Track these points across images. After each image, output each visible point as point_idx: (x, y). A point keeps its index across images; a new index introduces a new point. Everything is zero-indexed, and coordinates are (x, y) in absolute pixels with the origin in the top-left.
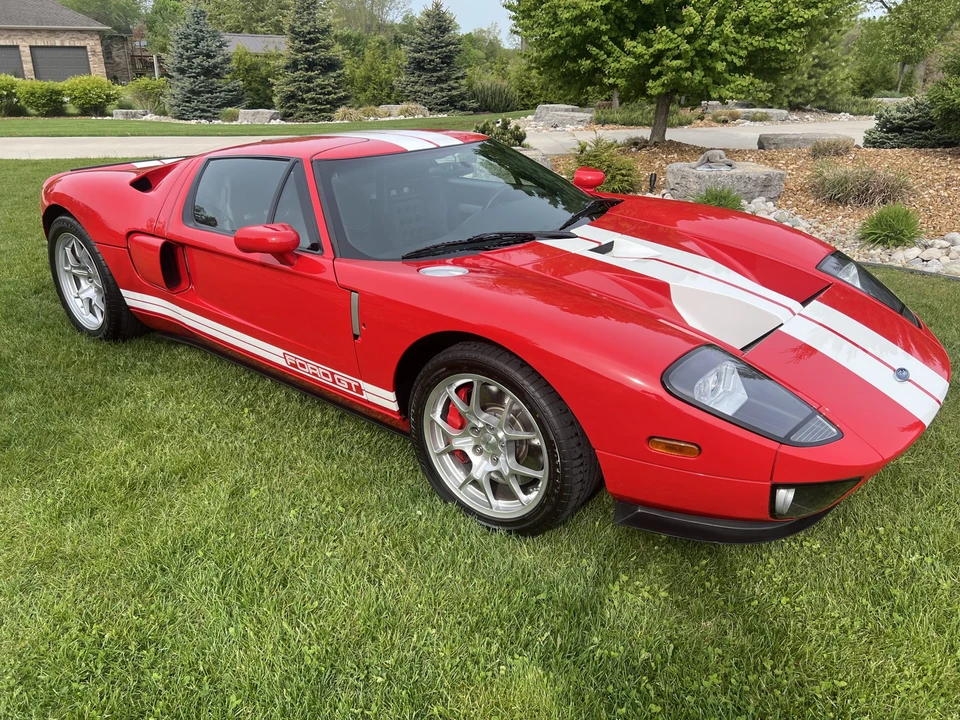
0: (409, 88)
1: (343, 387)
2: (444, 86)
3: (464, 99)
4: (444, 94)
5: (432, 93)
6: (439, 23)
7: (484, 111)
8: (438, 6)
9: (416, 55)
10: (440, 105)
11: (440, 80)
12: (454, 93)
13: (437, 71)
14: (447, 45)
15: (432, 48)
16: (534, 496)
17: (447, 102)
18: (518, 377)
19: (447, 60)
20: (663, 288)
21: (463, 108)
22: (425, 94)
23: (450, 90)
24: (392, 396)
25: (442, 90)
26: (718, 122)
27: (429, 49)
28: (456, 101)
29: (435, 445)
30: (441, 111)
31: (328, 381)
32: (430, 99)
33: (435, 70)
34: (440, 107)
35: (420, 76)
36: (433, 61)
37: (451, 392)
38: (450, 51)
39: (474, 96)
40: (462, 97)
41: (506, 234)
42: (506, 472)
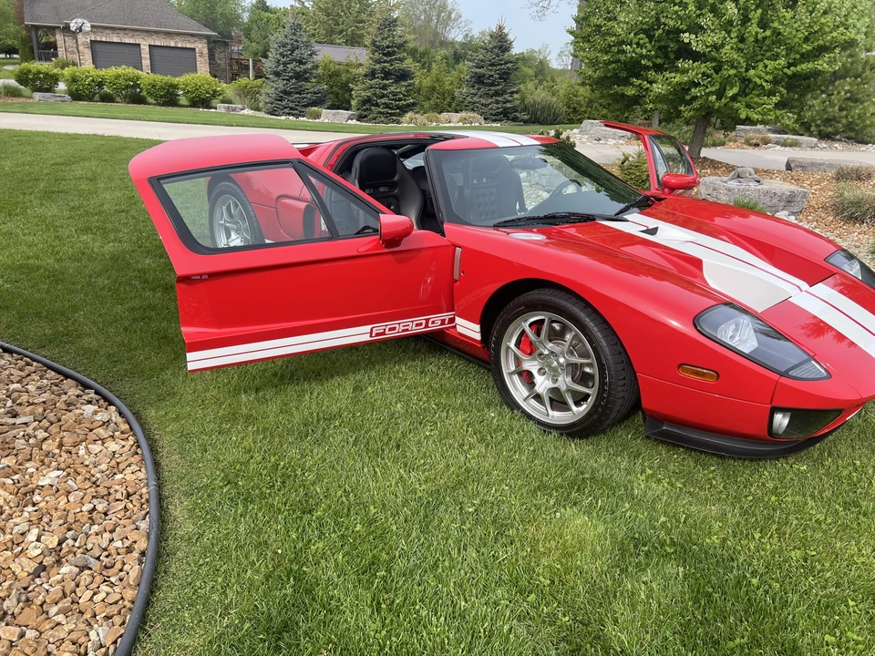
0: (468, 99)
2: (499, 99)
3: (516, 111)
4: (499, 106)
5: (488, 105)
6: (500, 42)
7: (534, 123)
8: (501, 28)
9: (478, 70)
10: (495, 115)
11: (497, 94)
12: (508, 105)
13: (494, 85)
14: (506, 63)
15: (492, 65)
16: (584, 408)
17: (501, 113)
18: (582, 316)
19: (505, 76)
20: (697, 263)
21: (515, 119)
22: (482, 105)
23: (504, 103)
24: (477, 327)
25: (497, 102)
26: (750, 145)
27: (491, 65)
28: (509, 113)
29: (508, 366)
30: (495, 121)
32: (486, 110)
33: (493, 84)
34: (494, 118)
35: (479, 89)
36: (492, 76)
37: (526, 326)
38: (508, 68)
39: (525, 109)
40: (515, 109)
41: (573, 214)
42: (563, 388)
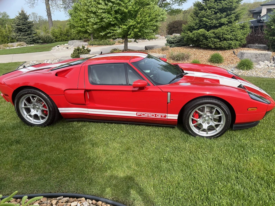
0: (17, 37)
1: (159, 117)
2: (30, 36)
3: (37, 40)
4: (31, 39)
5: (26, 39)
6: (23, 17)
7: (44, 43)
8: (22, 11)
9: (18, 27)
10: (30, 42)
11: (28, 34)
12: (34, 38)
14: (29, 24)
15: (24, 24)
17: (32, 41)
19: (29, 28)
21: (38, 43)
22: (24, 39)
23: (32, 37)
25: (30, 37)
27: (23, 25)
28: (35, 41)
30: (31, 44)
31: (154, 117)
32: (26, 40)
33: (26, 31)
34: (30, 43)
35: (21, 33)
36: (25, 28)
38: (30, 25)
39: (40, 39)
40: (37, 39)
